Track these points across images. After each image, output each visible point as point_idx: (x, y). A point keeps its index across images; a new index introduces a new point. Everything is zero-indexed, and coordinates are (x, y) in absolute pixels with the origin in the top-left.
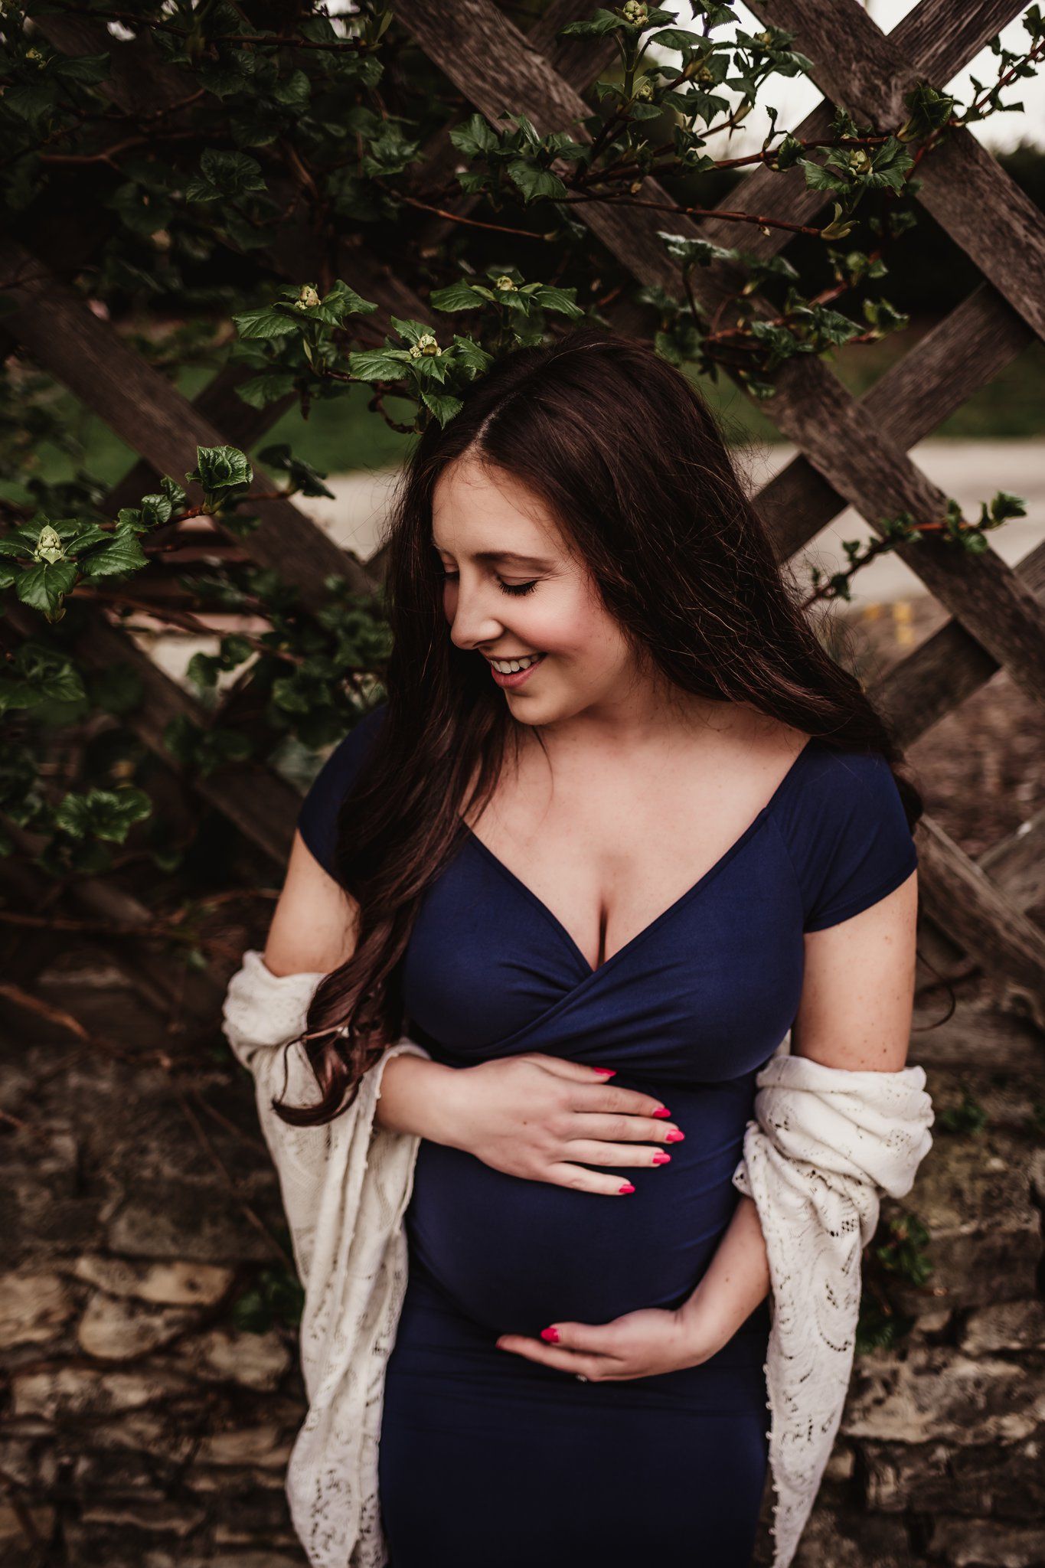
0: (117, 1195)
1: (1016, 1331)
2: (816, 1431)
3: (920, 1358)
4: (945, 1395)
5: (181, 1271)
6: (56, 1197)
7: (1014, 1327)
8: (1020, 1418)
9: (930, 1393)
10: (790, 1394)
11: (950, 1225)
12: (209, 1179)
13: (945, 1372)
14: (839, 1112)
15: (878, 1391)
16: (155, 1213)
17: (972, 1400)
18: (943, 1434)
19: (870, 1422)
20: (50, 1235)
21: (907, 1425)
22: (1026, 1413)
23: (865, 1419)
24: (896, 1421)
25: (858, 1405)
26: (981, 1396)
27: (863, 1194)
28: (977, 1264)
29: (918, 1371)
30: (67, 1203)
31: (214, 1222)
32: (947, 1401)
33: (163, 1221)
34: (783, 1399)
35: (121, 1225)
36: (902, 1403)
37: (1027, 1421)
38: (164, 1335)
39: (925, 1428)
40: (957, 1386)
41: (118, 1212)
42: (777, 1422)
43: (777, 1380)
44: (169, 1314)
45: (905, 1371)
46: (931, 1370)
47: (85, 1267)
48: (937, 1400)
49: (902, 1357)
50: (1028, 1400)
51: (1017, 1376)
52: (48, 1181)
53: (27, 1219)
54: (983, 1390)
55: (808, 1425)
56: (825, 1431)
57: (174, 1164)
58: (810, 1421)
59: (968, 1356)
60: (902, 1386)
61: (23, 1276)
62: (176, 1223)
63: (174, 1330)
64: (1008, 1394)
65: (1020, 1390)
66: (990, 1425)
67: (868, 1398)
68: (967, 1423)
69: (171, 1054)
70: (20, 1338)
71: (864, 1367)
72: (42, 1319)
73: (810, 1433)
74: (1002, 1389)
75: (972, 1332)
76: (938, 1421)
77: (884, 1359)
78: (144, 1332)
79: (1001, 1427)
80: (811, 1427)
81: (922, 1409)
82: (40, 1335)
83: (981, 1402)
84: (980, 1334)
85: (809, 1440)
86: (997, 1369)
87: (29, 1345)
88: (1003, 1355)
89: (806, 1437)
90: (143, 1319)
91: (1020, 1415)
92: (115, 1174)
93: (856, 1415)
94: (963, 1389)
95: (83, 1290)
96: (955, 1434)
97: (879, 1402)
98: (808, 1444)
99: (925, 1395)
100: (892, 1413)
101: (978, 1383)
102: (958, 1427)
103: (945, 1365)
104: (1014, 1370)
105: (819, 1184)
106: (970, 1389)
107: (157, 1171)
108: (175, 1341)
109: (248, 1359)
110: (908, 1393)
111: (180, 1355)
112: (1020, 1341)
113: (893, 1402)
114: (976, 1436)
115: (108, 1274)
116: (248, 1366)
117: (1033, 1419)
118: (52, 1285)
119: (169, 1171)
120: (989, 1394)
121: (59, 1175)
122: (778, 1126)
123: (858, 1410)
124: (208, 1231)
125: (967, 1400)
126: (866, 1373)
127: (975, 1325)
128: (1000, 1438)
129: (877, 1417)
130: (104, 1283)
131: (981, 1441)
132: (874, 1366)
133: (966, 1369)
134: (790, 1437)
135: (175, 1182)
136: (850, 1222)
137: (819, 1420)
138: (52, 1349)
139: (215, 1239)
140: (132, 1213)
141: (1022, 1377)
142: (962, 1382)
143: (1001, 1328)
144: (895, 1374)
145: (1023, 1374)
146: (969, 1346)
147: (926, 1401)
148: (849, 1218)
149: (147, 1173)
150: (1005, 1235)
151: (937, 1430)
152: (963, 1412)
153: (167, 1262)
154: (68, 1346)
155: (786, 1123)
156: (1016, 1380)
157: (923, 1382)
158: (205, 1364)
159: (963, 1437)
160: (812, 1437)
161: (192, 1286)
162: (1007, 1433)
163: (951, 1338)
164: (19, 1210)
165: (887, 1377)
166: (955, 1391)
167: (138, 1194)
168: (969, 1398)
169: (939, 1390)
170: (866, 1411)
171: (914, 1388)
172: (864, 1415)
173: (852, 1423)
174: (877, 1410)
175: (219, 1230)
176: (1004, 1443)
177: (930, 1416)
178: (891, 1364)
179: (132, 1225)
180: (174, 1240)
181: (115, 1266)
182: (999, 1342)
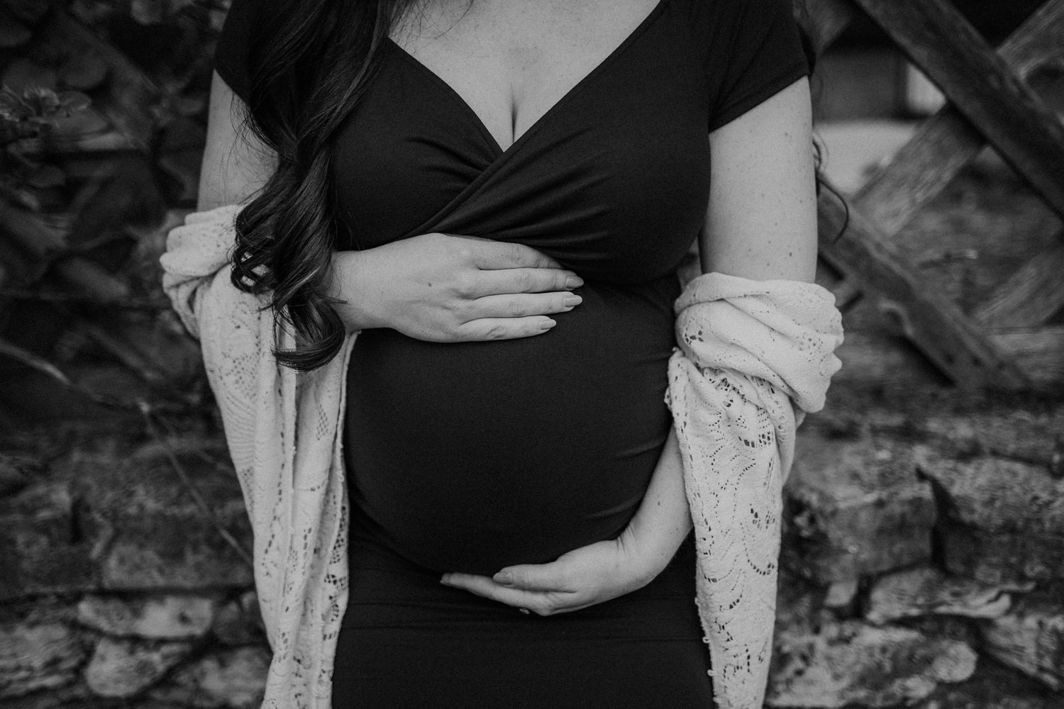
0: (107, 532)
1: (915, 598)
2: (754, 660)
3: (832, 630)
4: (857, 663)
5: (173, 605)
6: (52, 544)
7: (913, 594)
8: (922, 678)
9: (842, 661)
10: (722, 621)
11: (855, 497)
12: (189, 509)
13: (856, 640)
14: (751, 316)
15: (798, 664)
16: (141, 546)
17: (880, 666)
18: (856, 698)
19: (794, 693)
20: (51, 580)
21: (825, 693)
22: (927, 673)
23: (788, 690)
24: (814, 690)
25: (781, 677)
26: (887, 660)
27: (777, 402)
28: (881, 532)
29: (832, 643)
30: (64, 548)
31: (196, 550)
32: (858, 668)
33: (150, 554)
34: (716, 627)
35: (113, 562)
36: (820, 672)
37: (928, 683)
38: (161, 668)
39: (841, 694)
40: (866, 654)
41: (108, 549)
42: (715, 656)
43: (707, 608)
44: (166, 649)
45: (820, 643)
46: (845, 640)
47: (86, 610)
48: (849, 668)
49: (817, 631)
50: (928, 661)
51: (916, 641)
52: (44, 528)
53: (26, 565)
54: (888, 655)
55: (746, 655)
56: (762, 660)
57: (157, 500)
58: (747, 651)
59: (873, 625)
60: (818, 656)
61: (32, 625)
62: (162, 555)
63: (170, 662)
64: (911, 658)
65: (921, 652)
66: (896, 687)
67: (789, 671)
68: (877, 687)
69: (151, 401)
70: (32, 685)
71: (784, 643)
72: (52, 665)
73: (749, 664)
74: (904, 654)
75: (877, 603)
76: (852, 687)
77: (801, 634)
78: (143, 667)
79: (906, 689)
80: (749, 657)
81: (837, 677)
82: (51, 681)
83: (888, 667)
84: (885, 602)
85: (749, 671)
86: (900, 635)
87: (42, 691)
88: (904, 622)
89: (745, 667)
90: (142, 655)
91: (922, 676)
92: (104, 515)
93: (780, 688)
94: (871, 655)
95: (89, 637)
96: (867, 698)
97: (799, 673)
98: (748, 676)
99: (839, 665)
100: (811, 683)
101: (884, 650)
102: (870, 691)
103: (854, 635)
104: (914, 635)
105: (734, 395)
106: (878, 656)
107: (141, 507)
108: (171, 671)
109: (238, 683)
110: (824, 663)
111: (175, 685)
112: (919, 607)
113: (811, 673)
114: (886, 698)
115: (107, 615)
116: (239, 690)
117: (932, 678)
118: (60, 632)
119: (151, 505)
120: (894, 658)
121: (55, 521)
122: (693, 338)
123: (782, 682)
124: (191, 558)
125: (875, 665)
126: (786, 649)
127: (878, 595)
128: (906, 699)
129: (798, 687)
130: (104, 625)
131: (890, 703)
132: (795, 640)
133: (872, 637)
134: (730, 669)
135: (159, 515)
136: (766, 435)
137: (755, 650)
138: (65, 695)
139: (198, 567)
140: (121, 549)
141: (921, 641)
142: (870, 649)
143: (901, 594)
144: (811, 647)
145: (922, 638)
146: (874, 616)
147: (840, 669)
148: (765, 432)
149: (133, 510)
150: (903, 503)
151: (851, 696)
152: (874, 678)
153: (159, 594)
154: (79, 691)
155: (700, 333)
156: (916, 644)
157: (836, 651)
158: (200, 691)
159: (874, 700)
160: (751, 667)
161: (184, 619)
162: (911, 694)
163: (857, 610)
164: (20, 557)
165: (806, 651)
166: (865, 659)
167: (124, 530)
168: (877, 664)
169: (851, 658)
170: (789, 682)
171: (829, 658)
172: (788, 687)
173: (777, 694)
174: (798, 680)
175: (200, 558)
176: (910, 703)
177: (844, 683)
178: (807, 638)
179: (122, 561)
180: (161, 571)
181: (113, 605)
182: (900, 609)
